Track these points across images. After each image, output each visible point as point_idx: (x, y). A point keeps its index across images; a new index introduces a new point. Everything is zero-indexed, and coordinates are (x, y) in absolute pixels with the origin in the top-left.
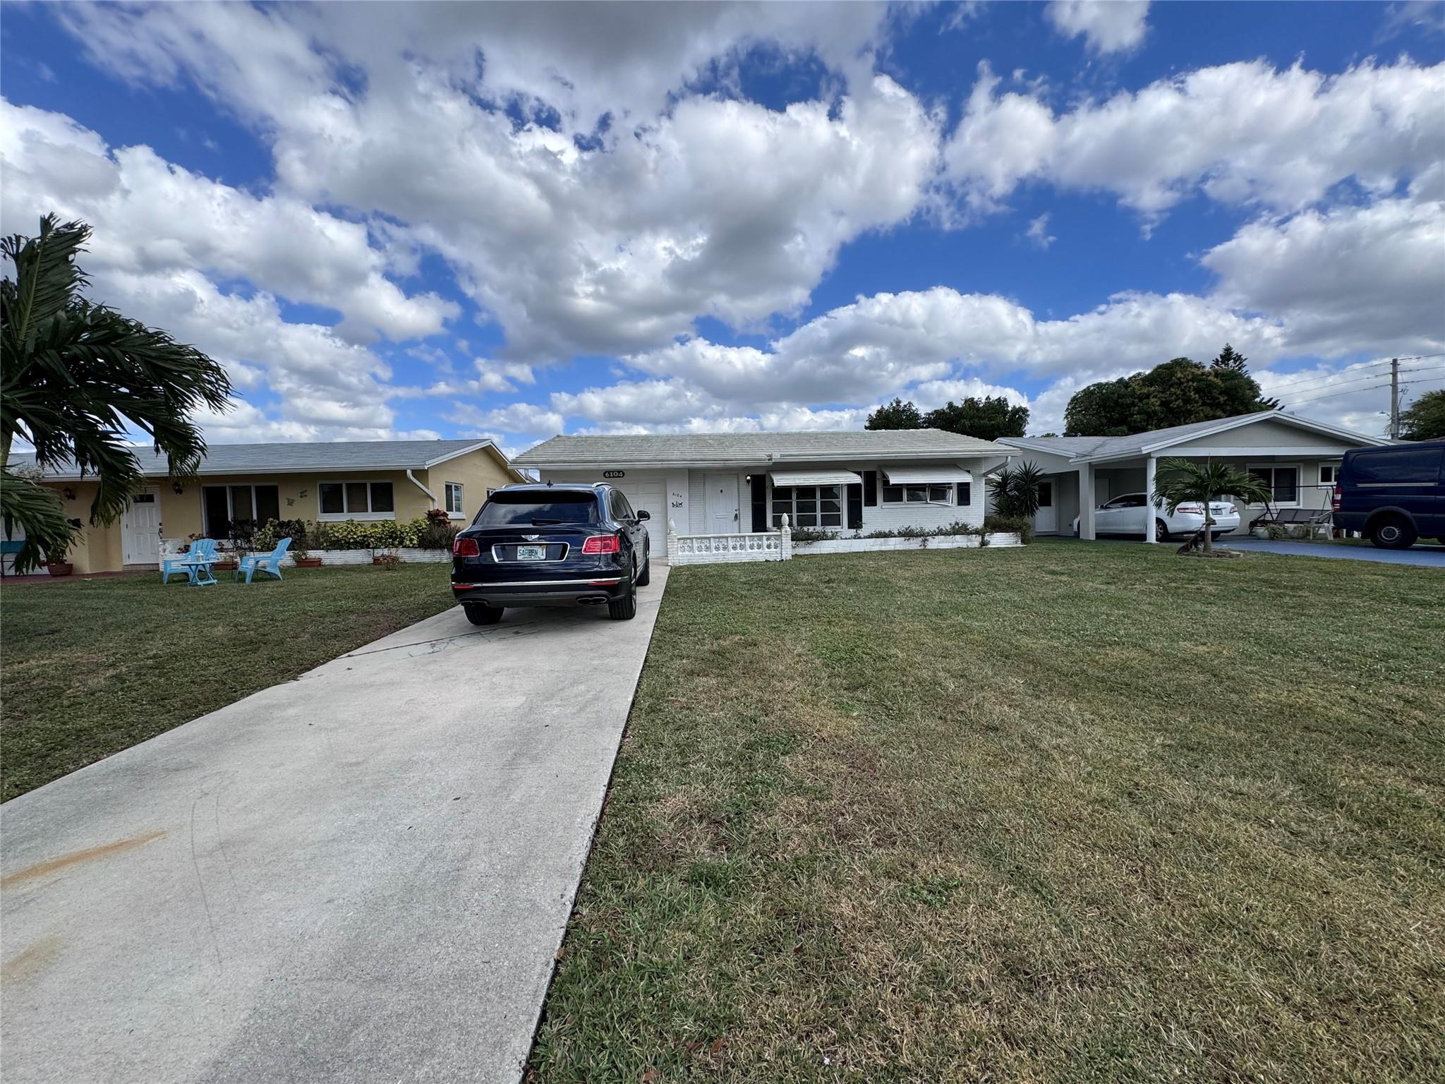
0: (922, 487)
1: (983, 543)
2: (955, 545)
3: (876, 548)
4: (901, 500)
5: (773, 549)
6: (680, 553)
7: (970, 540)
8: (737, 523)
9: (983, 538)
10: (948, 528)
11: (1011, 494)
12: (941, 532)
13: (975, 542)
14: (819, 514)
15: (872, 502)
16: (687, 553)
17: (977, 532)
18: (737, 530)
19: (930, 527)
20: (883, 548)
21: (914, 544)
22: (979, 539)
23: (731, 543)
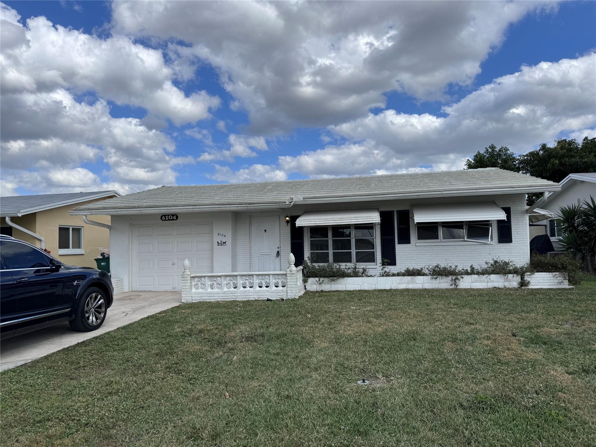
0: (458, 225)
1: (523, 284)
2: (490, 285)
3: (402, 286)
4: (437, 237)
5: (280, 288)
6: (194, 290)
7: (507, 280)
8: (278, 259)
9: (522, 278)
10: (485, 266)
11: (580, 228)
12: (473, 272)
13: (513, 281)
14: (353, 251)
15: (405, 239)
16: (200, 290)
17: (515, 271)
18: (278, 267)
19: (463, 265)
20: (410, 286)
21: (444, 283)
22: (518, 279)
23: (273, 281)
